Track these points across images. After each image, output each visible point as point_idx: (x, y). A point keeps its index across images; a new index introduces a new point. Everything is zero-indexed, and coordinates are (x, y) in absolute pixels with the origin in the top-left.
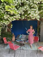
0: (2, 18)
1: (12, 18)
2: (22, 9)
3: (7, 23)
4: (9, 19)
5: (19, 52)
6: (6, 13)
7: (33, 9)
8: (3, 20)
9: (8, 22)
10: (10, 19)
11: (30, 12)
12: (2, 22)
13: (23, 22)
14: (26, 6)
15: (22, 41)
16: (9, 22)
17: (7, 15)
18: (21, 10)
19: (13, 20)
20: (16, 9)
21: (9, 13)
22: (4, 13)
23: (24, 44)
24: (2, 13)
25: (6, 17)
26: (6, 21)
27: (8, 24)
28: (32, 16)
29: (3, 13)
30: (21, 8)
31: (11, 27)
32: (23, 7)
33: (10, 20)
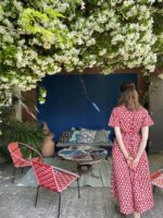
0: (9, 63)
1: (49, 65)
2: (88, 24)
3: (28, 84)
4: (34, 68)
5: (75, 199)
6: (23, 41)
7: (132, 26)
8: (11, 72)
9: (29, 78)
10: (40, 66)
11: (120, 38)
12: (5, 80)
13: (82, 81)
14: (106, 12)
15: (81, 155)
16: (35, 81)
17: (27, 52)
18: (85, 30)
19: (50, 73)
20: (63, 27)
21: (35, 41)
22: (16, 43)
23: (89, 166)
24: (7, 44)
25: (23, 58)
26: (23, 78)
27: (29, 89)
28: (130, 52)
29: (11, 40)
30: (82, 20)
31: (42, 102)
32: (91, 17)
33: (38, 72)
